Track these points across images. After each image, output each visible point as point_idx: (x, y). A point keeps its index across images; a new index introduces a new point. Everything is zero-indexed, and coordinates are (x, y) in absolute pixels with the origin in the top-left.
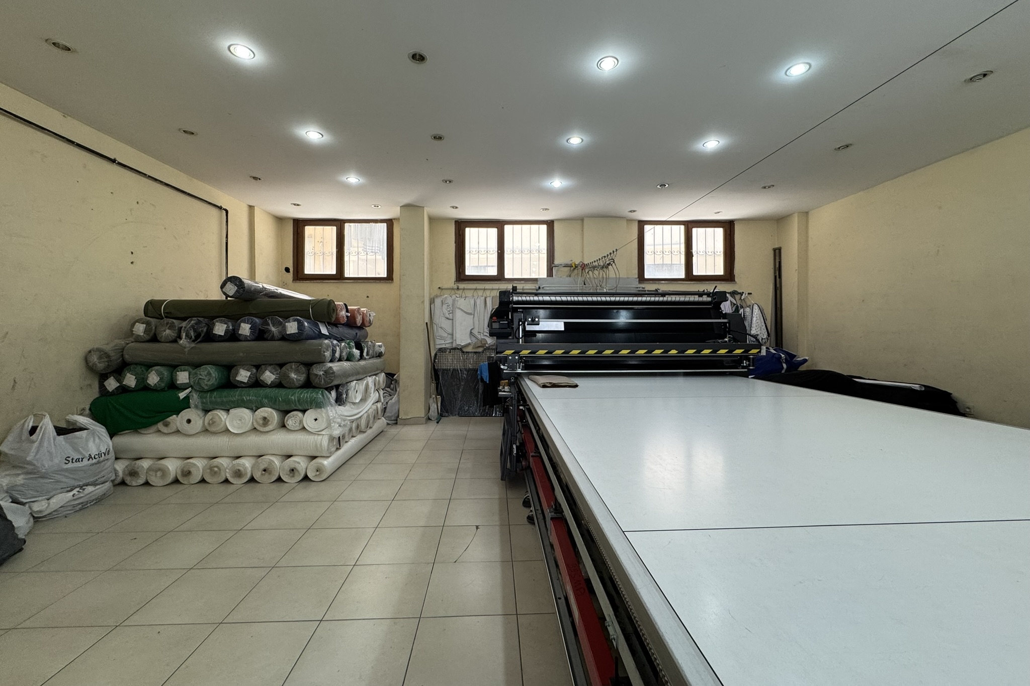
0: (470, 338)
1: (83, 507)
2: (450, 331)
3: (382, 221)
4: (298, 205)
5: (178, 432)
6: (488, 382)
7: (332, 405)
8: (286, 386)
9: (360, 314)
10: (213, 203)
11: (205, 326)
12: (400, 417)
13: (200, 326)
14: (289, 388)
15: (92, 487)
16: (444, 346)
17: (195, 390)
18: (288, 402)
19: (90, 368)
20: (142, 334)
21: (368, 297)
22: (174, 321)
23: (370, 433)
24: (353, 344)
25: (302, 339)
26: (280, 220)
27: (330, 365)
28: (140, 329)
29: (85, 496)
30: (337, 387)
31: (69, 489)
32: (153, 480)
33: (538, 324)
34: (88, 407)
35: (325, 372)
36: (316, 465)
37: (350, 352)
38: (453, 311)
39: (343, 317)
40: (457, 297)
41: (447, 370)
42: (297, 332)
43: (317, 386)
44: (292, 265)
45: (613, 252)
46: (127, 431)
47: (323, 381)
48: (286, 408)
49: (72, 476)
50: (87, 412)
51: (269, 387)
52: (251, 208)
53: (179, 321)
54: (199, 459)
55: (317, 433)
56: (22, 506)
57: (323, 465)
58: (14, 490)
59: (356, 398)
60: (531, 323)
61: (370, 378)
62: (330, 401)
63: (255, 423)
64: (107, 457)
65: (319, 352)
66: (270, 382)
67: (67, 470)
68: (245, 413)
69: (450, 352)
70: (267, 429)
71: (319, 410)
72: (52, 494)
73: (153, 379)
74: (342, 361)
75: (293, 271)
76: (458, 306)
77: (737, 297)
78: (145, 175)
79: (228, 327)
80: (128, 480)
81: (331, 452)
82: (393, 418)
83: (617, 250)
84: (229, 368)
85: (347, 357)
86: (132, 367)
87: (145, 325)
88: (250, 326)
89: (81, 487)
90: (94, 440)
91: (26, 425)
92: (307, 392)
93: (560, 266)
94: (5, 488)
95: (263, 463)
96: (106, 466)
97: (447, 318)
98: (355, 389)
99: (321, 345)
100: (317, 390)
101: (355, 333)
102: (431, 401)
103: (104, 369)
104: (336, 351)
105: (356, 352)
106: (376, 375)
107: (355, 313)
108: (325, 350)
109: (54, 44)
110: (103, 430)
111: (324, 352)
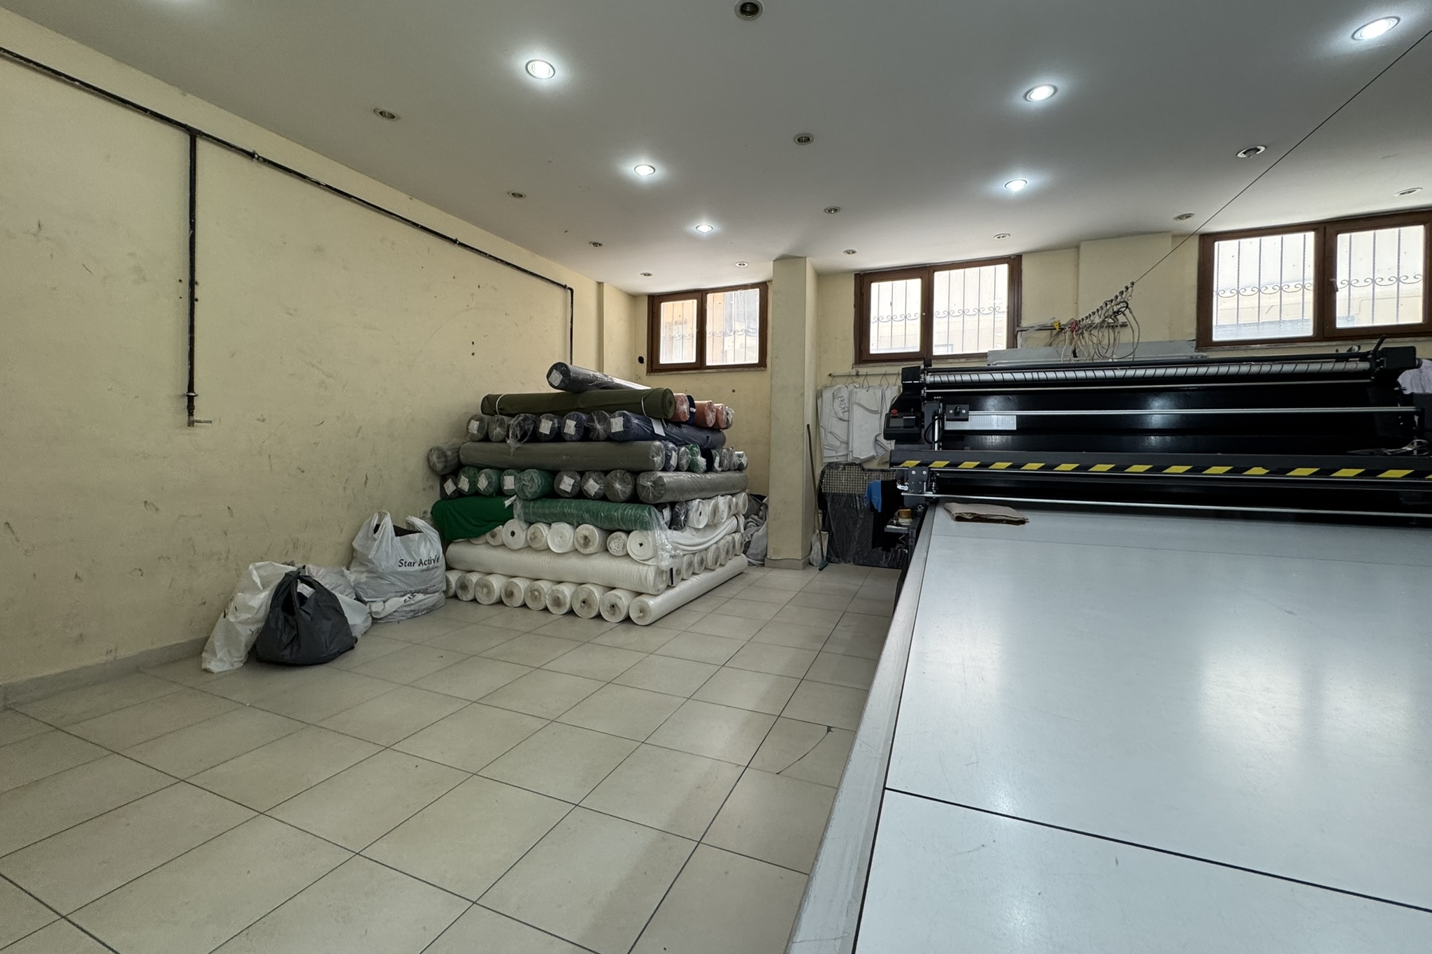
0: (875, 447)
1: (415, 615)
2: (845, 439)
3: (753, 286)
4: (649, 275)
5: (503, 545)
6: (879, 511)
7: (661, 529)
8: (610, 498)
9: (713, 411)
10: (557, 282)
11: (531, 423)
12: (768, 557)
13: (527, 423)
14: (614, 502)
15: (422, 595)
16: (834, 460)
17: (520, 498)
18: (610, 519)
19: (431, 468)
20: (476, 432)
21: (734, 391)
22: (504, 417)
23: (720, 573)
24: (697, 449)
25: (629, 440)
26: (633, 297)
27: (660, 474)
28: (474, 425)
29: (416, 603)
30: (672, 505)
31: (402, 594)
32: (482, 598)
33: (967, 420)
34: (430, 510)
35: (654, 484)
36: (639, 603)
37: (692, 460)
38: (848, 408)
39: (685, 412)
40: (855, 387)
41: (838, 495)
42: (622, 430)
43: (644, 501)
44: (646, 353)
45: (1127, 288)
46: (462, 540)
47: (651, 495)
48: (608, 526)
49: (406, 581)
50: (429, 515)
51: (593, 500)
52: (600, 284)
53: (509, 418)
54: (522, 579)
55: (643, 562)
56: (363, 605)
57: (647, 604)
58: (361, 588)
59: (699, 522)
60: (954, 417)
61: (722, 498)
62: (659, 524)
63: (576, 543)
64: (436, 564)
65: (647, 458)
66: (594, 493)
67: (399, 573)
68: (564, 528)
69: (844, 469)
70: (588, 551)
71: (645, 532)
72: (388, 597)
73: (483, 483)
74: (680, 471)
75: (648, 361)
76: (857, 401)
78: (486, 254)
79: (553, 424)
80: (460, 593)
81: (658, 590)
82: (759, 557)
83: (1133, 284)
84: (553, 474)
85: (689, 467)
86: (466, 469)
87: (478, 423)
88: (575, 423)
89: (412, 593)
90: (426, 543)
91: (372, 523)
92: (632, 509)
93: (1031, 329)
94: (353, 584)
95: (583, 594)
96: (435, 575)
97: (840, 419)
98: (697, 510)
99: (649, 447)
100: (643, 505)
101: (705, 436)
102: (814, 538)
103: (442, 470)
104: (671, 457)
105: (702, 461)
106: (733, 495)
107: (704, 408)
108: (654, 454)
109: (381, 113)
110: (434, 534)
111: (653, 457)
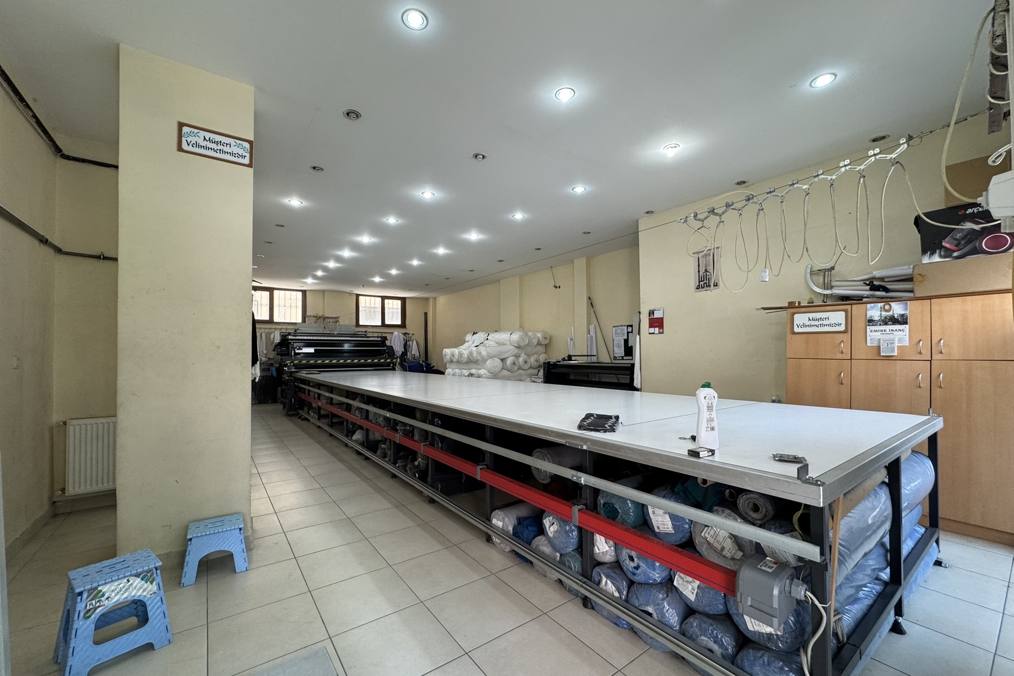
6: (276, 376)
33: (301, 350)
60: (298, 349)
77: (407, 336)
93: (309, 316)
